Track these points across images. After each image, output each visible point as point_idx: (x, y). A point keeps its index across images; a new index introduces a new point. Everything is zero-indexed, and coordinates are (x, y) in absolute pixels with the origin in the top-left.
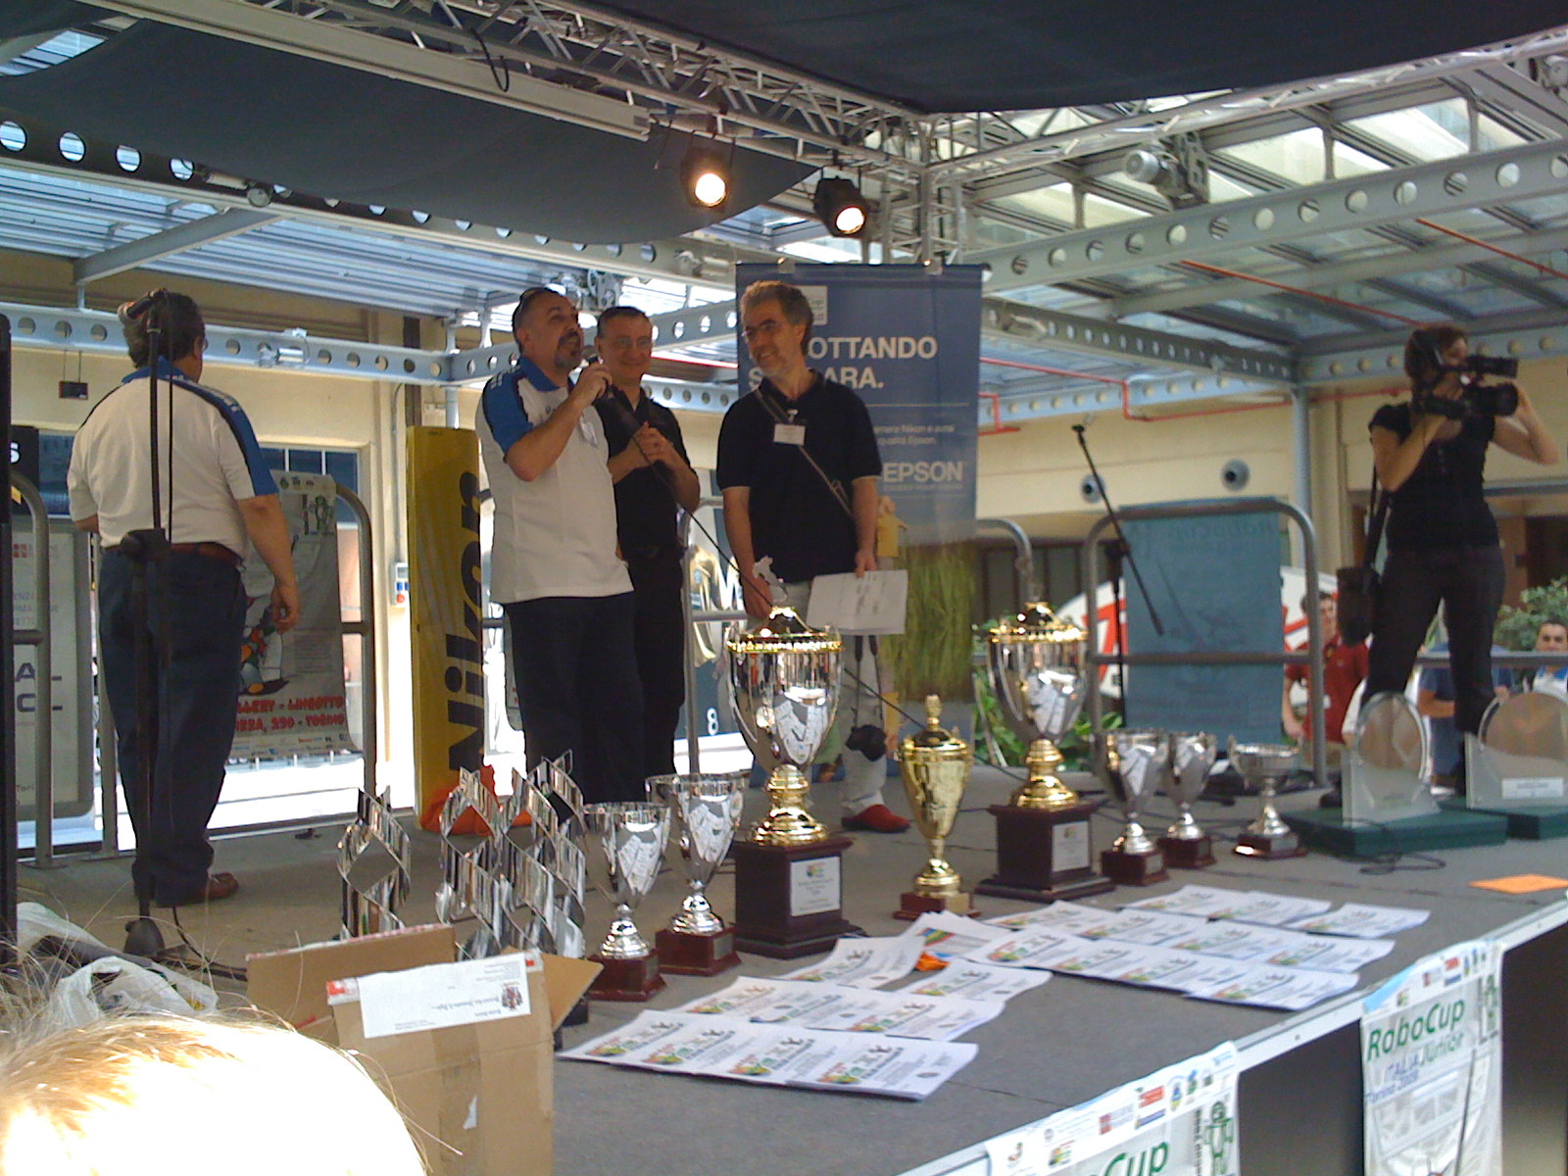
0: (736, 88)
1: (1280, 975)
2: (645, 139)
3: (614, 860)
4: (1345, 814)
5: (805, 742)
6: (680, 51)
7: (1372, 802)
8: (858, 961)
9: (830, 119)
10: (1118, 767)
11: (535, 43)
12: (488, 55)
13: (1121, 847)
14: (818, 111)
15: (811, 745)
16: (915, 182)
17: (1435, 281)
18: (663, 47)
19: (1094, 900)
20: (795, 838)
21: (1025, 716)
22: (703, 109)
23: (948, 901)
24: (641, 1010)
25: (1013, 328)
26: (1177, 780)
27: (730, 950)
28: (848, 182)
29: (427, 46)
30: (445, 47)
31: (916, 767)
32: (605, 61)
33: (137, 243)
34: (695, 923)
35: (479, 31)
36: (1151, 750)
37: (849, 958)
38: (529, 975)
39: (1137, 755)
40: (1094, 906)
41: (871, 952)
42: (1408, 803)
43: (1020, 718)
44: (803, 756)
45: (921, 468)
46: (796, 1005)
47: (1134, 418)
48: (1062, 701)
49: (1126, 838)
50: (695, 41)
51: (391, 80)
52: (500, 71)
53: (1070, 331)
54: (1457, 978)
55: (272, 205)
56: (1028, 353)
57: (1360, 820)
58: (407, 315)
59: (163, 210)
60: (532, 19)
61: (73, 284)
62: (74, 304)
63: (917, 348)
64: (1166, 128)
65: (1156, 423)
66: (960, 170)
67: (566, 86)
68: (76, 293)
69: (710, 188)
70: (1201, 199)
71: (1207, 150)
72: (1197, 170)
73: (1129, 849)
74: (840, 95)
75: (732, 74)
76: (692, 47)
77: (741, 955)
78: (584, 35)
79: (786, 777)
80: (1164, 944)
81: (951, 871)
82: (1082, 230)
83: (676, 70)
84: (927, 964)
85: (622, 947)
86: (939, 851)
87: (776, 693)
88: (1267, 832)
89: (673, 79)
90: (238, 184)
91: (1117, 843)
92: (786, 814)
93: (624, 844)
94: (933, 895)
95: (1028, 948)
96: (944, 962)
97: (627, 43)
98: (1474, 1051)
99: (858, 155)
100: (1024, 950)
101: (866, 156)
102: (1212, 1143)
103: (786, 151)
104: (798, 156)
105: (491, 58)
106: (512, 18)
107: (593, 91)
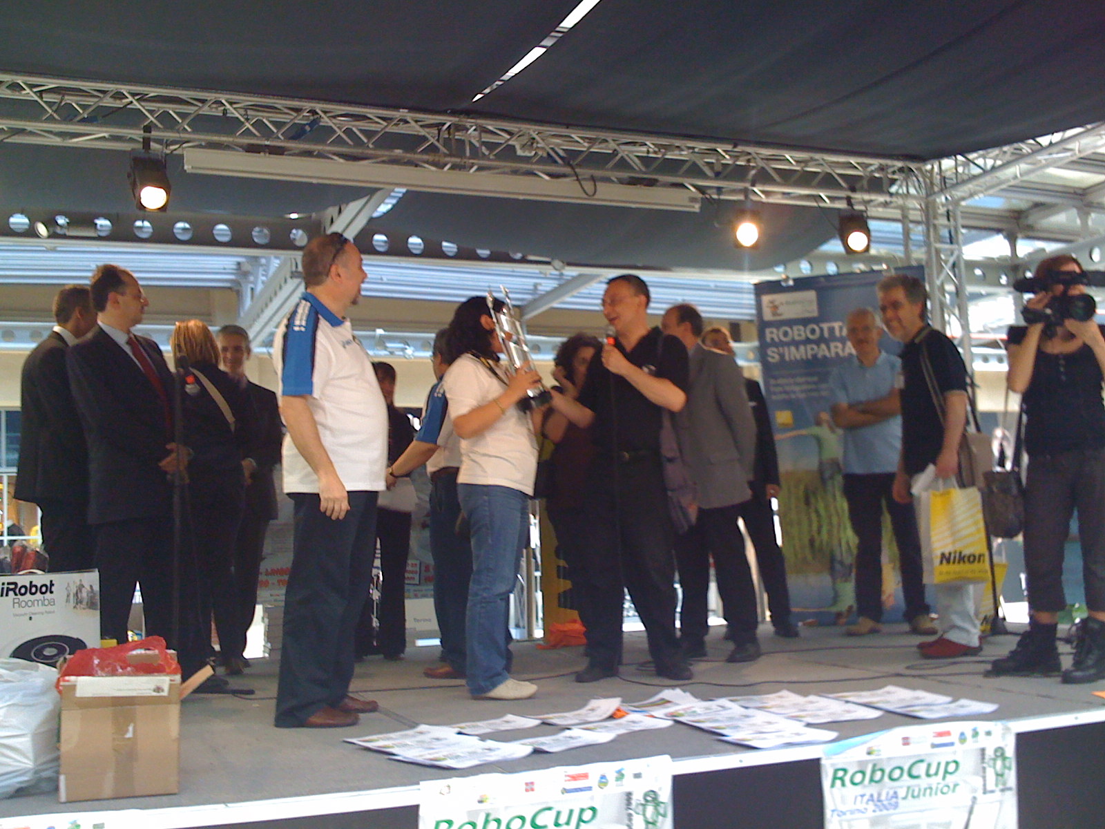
2: (697, 211)
12: (577, 176)
18: (710, 151)
29: (550, 176)
35: (574, 163)
50: (729, 144)
52: (588, 186)
54: (948, 745)
55: (567, 268)
67: (639, 186)
69: (748, 233)
74: (853, 160)
76: (729, 147)
78: (660, 152)
89: (720, 169)
90: (545, 259)
95: (699, 711)
96: (627, 714)
97: (683, 153)
98: (975, 798)
99: (867, 197)
100: (694, 712)
101: (873, 197)
102: (644, 815)
103: (817, 202)
104: (828, 204)
105: (580, 178)
106: (609, 149)
107: (658, 186)
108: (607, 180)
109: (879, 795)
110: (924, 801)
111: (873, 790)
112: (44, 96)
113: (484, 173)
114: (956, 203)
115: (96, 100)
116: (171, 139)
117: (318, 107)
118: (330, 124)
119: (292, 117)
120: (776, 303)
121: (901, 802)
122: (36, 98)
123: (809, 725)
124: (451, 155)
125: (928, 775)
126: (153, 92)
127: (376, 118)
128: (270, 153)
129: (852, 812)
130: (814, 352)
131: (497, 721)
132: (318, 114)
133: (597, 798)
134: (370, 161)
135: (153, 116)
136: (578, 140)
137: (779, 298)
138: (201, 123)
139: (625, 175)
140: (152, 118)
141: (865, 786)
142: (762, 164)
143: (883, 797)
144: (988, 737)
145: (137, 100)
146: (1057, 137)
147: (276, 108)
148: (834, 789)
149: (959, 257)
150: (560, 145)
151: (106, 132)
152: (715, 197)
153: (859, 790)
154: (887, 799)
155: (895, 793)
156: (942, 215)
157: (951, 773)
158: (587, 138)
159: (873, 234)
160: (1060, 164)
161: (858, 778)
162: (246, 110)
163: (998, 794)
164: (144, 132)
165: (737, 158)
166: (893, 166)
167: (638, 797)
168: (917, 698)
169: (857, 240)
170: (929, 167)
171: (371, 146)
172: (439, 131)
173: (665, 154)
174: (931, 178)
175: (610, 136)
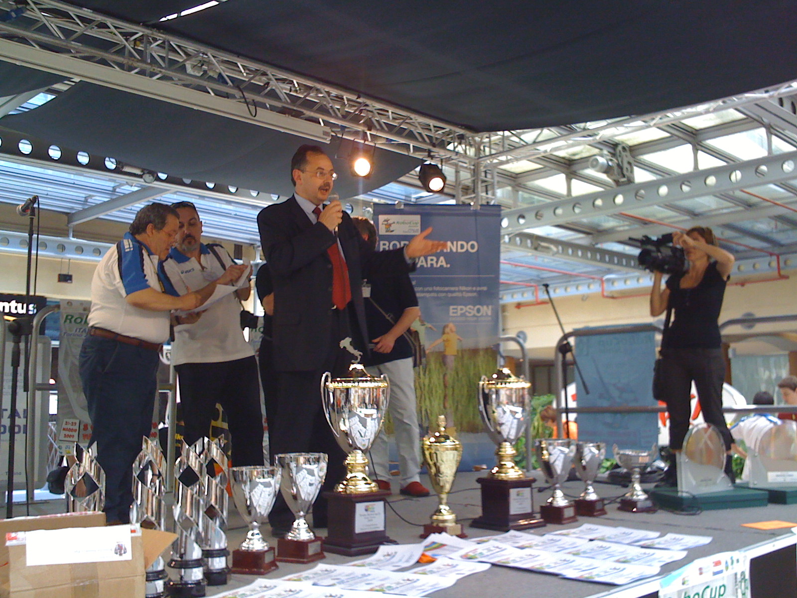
0: (377, 119)
1: (617, 568)
2: (329, 142)
3: (249, 497)
4: (679, 488)
5: (366, 438)
6: (348, 100)
7: (694, 483)
8: (388, 557)
9: (427, 135)
10: (549, 459)
11: (273, 95)
12: (245, 99)
13: (551, 503)
14: (420, 131)
15: (369, 439)
16: (472, 167)
17: (763, 226)
18: (339, 98)
19: (532, 531)
20: (359, 490)
21: (496, 430)
22: (360, 128)
23: (448, 528)
24: (256, 579)
25: (540, 249)
26: (584, 468)
27: (319, 550)
28: (436, 166)
29: (216, 94)
30: (225, 95)
31: (430, 454)
32: (310, 105)
33: (98, 205)
34: (299, 534)
35: (241, 87)
36: (566, 450)
37: (384, 556)
38: (132, 538)
39: (559, 452)
40: (531, 534)
41: (396, 553)
42: (715, 483)
43: (492, 430)
44: (364, 445)
45: (470, 308)
46: (343, 578)
47: (608, 297)
48: (515, 421)
49: (553, 497)
50: (355, 95)
51: (195, 110)
52: (252, 108)
53: (570, 251)
54: (721, 572)
55: (155, 182)
56: (553, 264)
57: (687, 492)
58: (236, 243)
59: (111, 189)
60: (271, 83)
61: (67, 226)
62: (67, 235)
63: (467, 247)
64: (598, 138)
65: (620, 300)
66: (495, 161)
67: (287, 115)
68: (68, 231)
69: (362, 166)
70: (630, 181)
71: (633, 157)
72: (628, 166)
73: (555, 504)
74: (432, 123)
75: (375, 112)
76: (354, 97)
77: (326, 554)
78: (299, 91)
79: (356, 457)
80: (563, 551)
81: (450, 511)
82: (570, 198)
83: (346, 110)
84: (425, 559)
85: (253, 544)
86: (444, 501)
87: (350, 411)
88: (635, 497)
89: (344, 113)
90: (138, 172)
91: (549, 501)
92: (355, 477)
93: (254, 488)
94: (441, 525)
96: (433, 558)
104: (411, 153)
105: (248, 100)
106: (261, 82)
107: (301, 118)
108: (263, 106)
114: (494, 166)
120: (390, 222)
124: (143, 62)
127: (76, 18)
132: (28, 3)
137: (393, 218)
139: (276, 104)
144: (738, 564)
152: (340, 136)
157: (722, 595)
158: (248, 68)
169: (436, 184)
172: (126, 40)
173: (306, 95)
175: (270, 71)
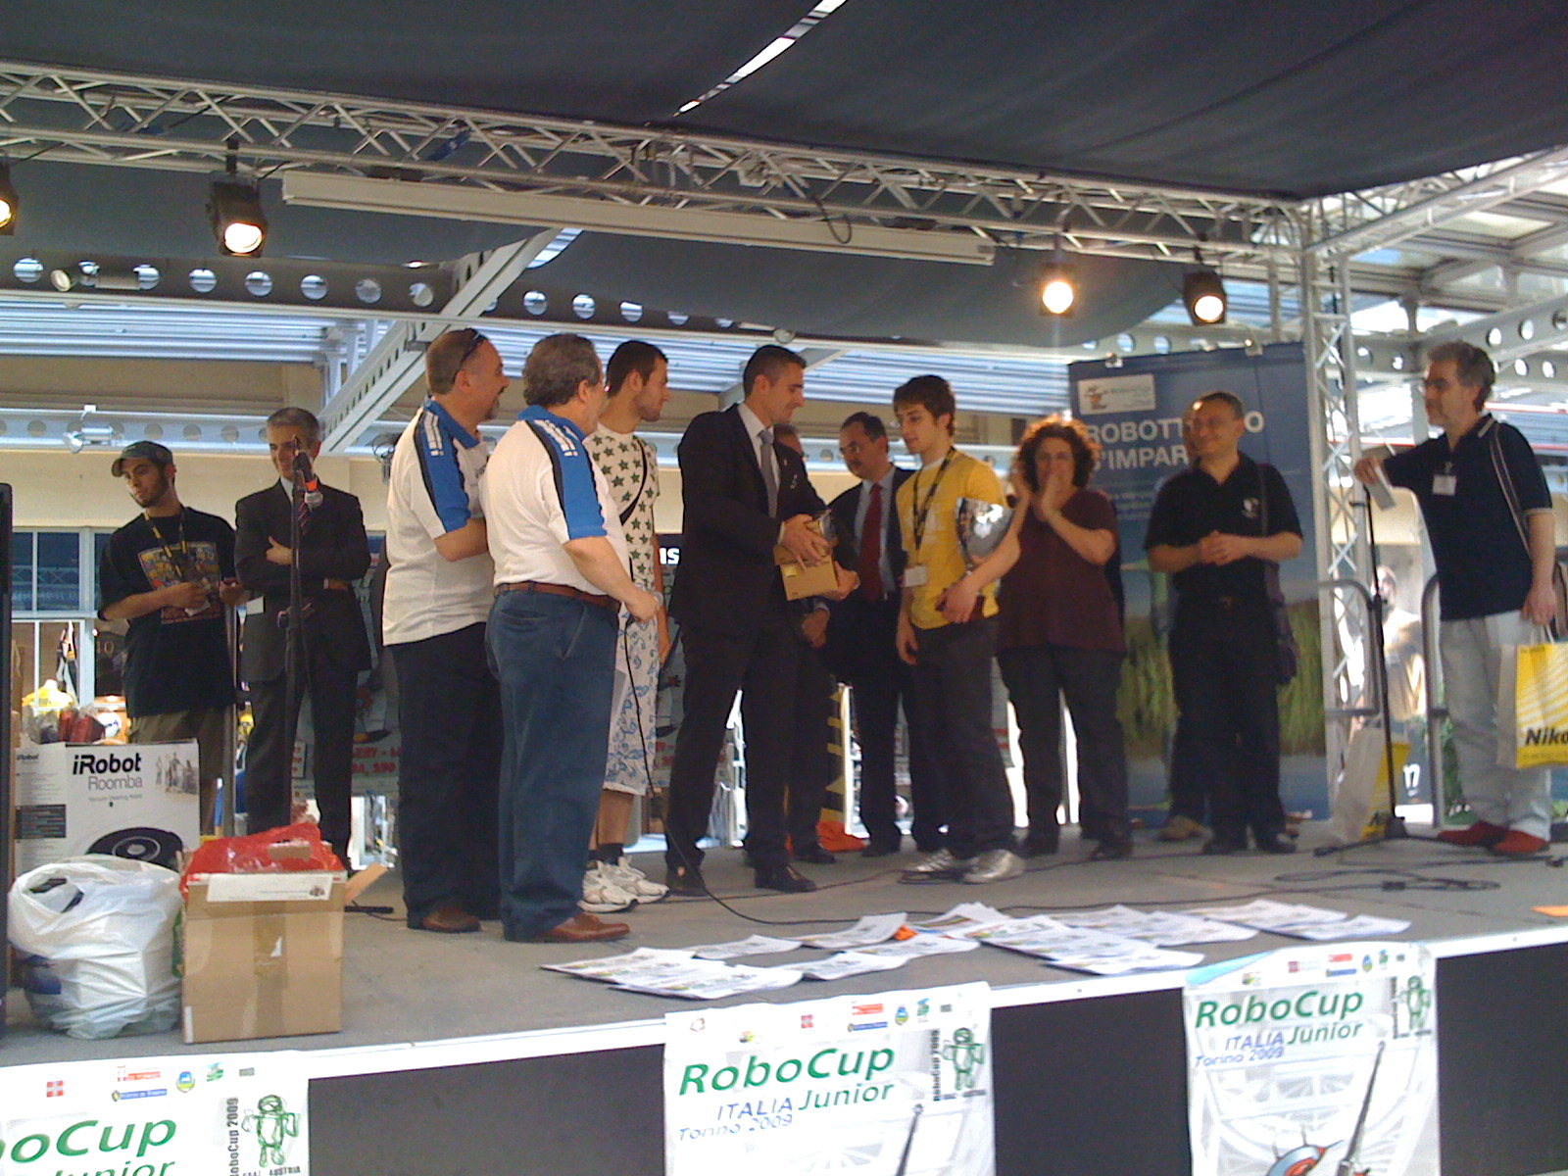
2: (990, 264)
12: (826, 214)
18: (1007, 182)
29: (786, 215)
30: (801, 213)
35: (822, 195)
50: (1031, 173)
52: (841, 228)
54: (1349, 972)
55: (796, 341)
66: (1343, 249)
69: (1058, 295)
76: (1033, 178)
84: (900, 935)
89: (1020, 208)
90: (765, 327)
95: (1010, 931)
96: (915, 934)
97: (970, 185)
98: (1382, 1044)
99: (1221, 248)
100: (1004, 932)
101: (1230, 248)
102: (954, 1060)
103: (1152, 254)
104: (1167, 256)
105: (829, 217)
106: (867, 179)
107: (936, 230)
108: (865, 220)
109: (1259, 1038)
110: (1317, 1047)
111: (1251, 1030)
112: (86, 96)
113: (696, 210)
114: (1343, 257)
115: (161, 103)
116: (264, 158)
117: (468, 116)
118: (485, 140)
119: (431, 130)
120: (1098, 391)
121: (1288, 1049)
122: (77, 99)
123: (1161, 947)
124: (651, 184)
125: (1322, 1012)
126: (239, 92)
127: (547, 133)
128: (403, 180)
129: (1224, 1061)
130: (1149, 458)
131: (741, 943)
132: (466, 125)
133: (894, 1037)
134: (542, 191)
135: (239, 125)
136: (827, 165)
137: (1102, 384)
138: (306, 136)
139: (891, 214)
140: (237, 128)
141: (1240, 1026)
142: (1078, 201)
143: (1264, 1041)
144: (1400, 963)
145: (218, 103)
146: (1482, 170)
147: (407, 117)
148: (1199, 1029)
149: (1347, 330)
150: (800, 172)
151: (174, 148)
152: (1014, 245)
153: (1232, 1030)
154: (1267, 1044)
155: (1279, 1035)
156: (1322, 274)
157: (1353, 1010)
158: (838, 163)
159: (1230, 300)
160: (1488, 206)
161: (1231, 1014)
162: (367, 118)
163: (1413, 1038)
164: (230, 147)
165: (1044, 192)
166: (1256, 206)
167: (946, 1037)
168: (1299, 915)
169: (1208, 307)
170: (1305, 208)
171: (539, 171)
172: (634, 150)
173: (945, 187)
174: (1309, 223)
175: (869, 160)
